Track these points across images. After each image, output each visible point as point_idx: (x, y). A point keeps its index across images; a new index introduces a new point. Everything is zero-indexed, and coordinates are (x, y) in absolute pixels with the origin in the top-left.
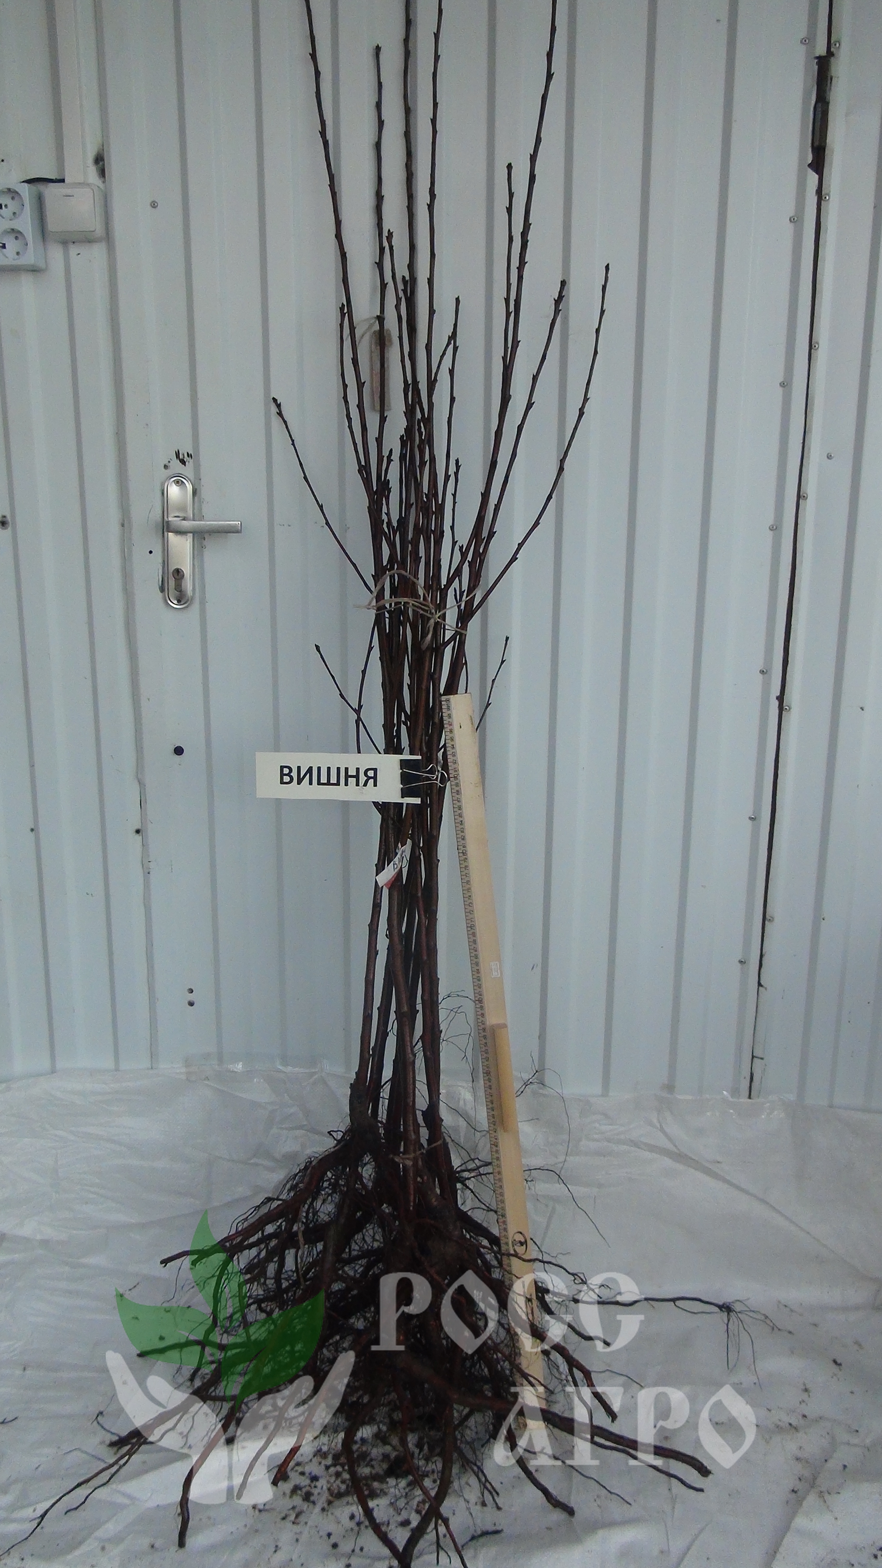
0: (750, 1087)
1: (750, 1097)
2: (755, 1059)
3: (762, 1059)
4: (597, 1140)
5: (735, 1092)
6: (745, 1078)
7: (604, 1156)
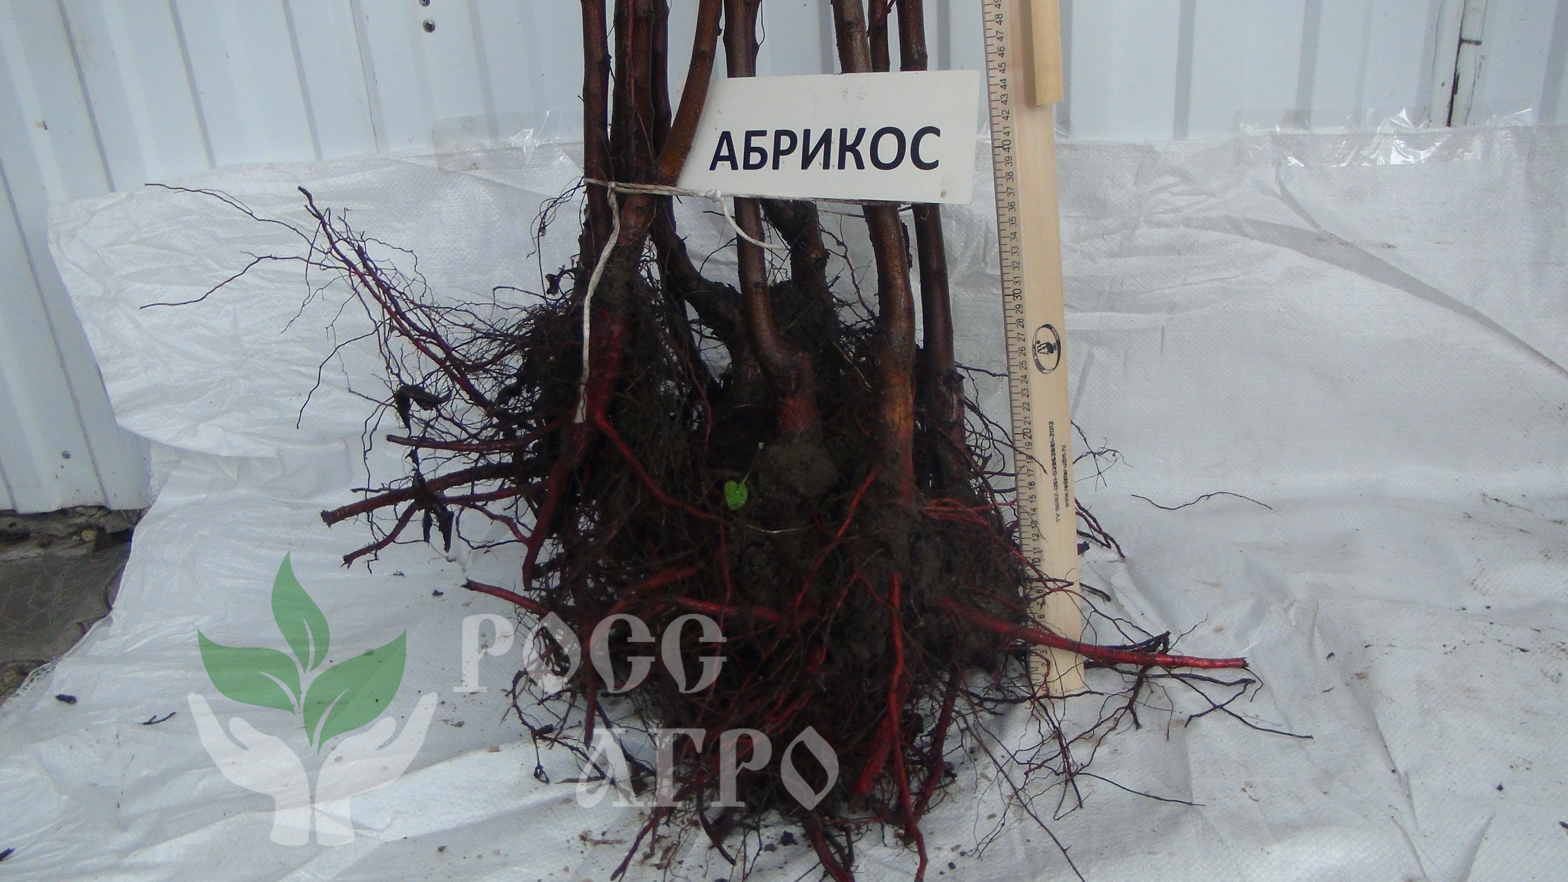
0: (1452, 102)
1: (1449, 123)
2: (1465, 46)
3: (1478, 43)
4: (1167, 225)
5: (1421, 114)
6: (1443, 85)
7: (1179, 254)
